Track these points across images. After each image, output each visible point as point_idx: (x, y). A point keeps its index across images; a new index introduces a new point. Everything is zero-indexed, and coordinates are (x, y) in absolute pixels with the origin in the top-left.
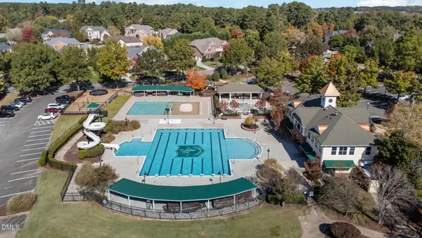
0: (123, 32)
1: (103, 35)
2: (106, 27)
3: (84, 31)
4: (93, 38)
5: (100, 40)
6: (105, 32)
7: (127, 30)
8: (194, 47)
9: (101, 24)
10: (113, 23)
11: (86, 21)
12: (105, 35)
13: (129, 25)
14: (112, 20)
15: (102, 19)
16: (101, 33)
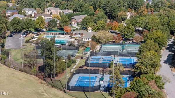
0: (44, 11)
1: (34, 13)
2: (35, 9)
3: (25, 11)
4: (28, 14)
5: (32, 15)
6: (35, 12)
7: (46, 10)
8: (74, 19)
9: (33, 7)
10: (39, 6)
11: (25, 5)
12: (35, 13)
13: (47, 7)
14: (38, 5)
15: (33, 4)
16: (32, 12)
